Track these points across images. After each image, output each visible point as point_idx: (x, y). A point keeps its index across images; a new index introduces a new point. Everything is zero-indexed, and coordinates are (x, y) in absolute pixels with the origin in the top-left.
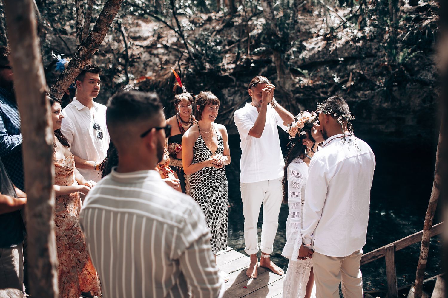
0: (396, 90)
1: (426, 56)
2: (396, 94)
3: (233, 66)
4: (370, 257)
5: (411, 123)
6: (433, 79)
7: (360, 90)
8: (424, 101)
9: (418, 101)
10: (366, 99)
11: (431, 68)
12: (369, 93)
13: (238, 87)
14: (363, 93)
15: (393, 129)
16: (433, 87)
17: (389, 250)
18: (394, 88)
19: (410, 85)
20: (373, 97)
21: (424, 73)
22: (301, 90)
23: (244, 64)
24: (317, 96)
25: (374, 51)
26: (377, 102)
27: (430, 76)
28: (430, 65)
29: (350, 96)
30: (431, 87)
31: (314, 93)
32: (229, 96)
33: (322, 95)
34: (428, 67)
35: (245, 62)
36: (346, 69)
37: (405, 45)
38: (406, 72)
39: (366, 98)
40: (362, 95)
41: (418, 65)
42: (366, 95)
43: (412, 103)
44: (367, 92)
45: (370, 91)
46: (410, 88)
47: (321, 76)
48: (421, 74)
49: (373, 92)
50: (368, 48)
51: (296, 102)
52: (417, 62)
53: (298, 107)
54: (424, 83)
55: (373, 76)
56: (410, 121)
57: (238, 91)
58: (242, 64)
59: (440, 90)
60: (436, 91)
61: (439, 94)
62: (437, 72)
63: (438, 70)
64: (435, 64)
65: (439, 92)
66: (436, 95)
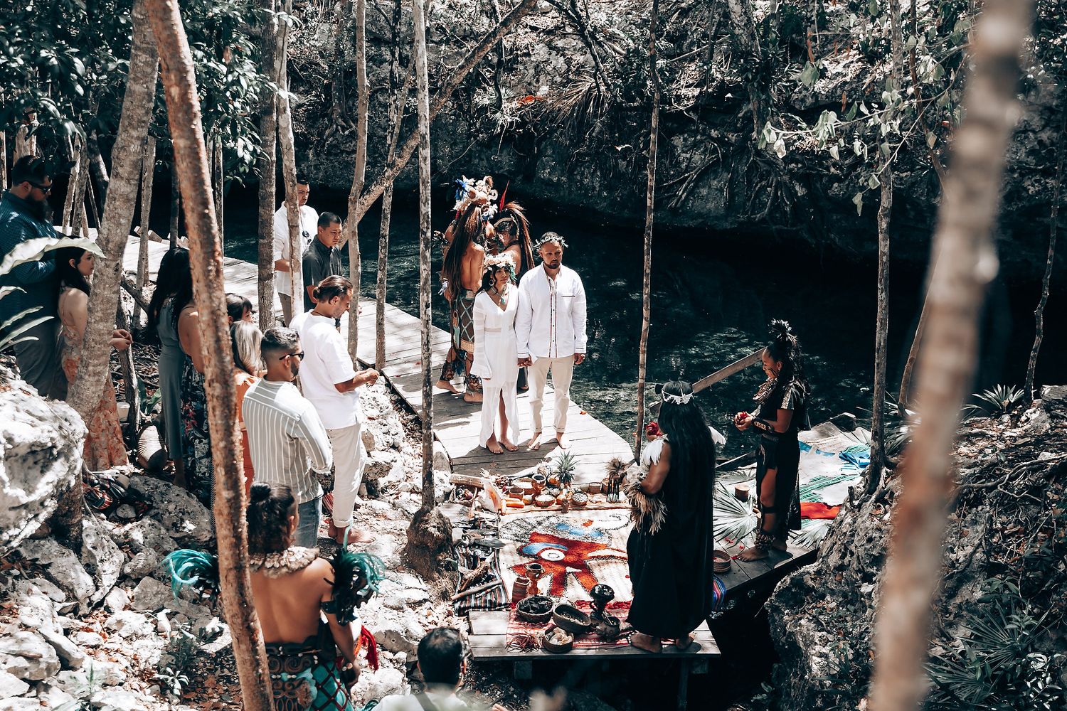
3: (696, 92)
6: (1028, 160)
8: (1009, 199)
11: (1027, 137)
12: (906, 176)
13: (702, 135)
14: (898, 175)
20: (913, 184)
22: (798, 157)
23: (714, 92)
24: (825, 172)
26: (921, 195)
28: (1024, 132)
31: (821, 165)
32: (683, 152)
33: (832, 170)
34: (1021, 137)
35: (716, 86)
39: (901, 184)
42: (902, 179)
44: (904, 174)
51: (790, 178)
53: (794, 187)
57: (701, 141)
58: (710, 90)
59: (1036, 181)
60: (1027, 183)
61: (1032, 190)
62: (1038, 148)
63: (1041, 142)
64: (1034, 132)
65: (1033, 185)
66: (1027, 190)
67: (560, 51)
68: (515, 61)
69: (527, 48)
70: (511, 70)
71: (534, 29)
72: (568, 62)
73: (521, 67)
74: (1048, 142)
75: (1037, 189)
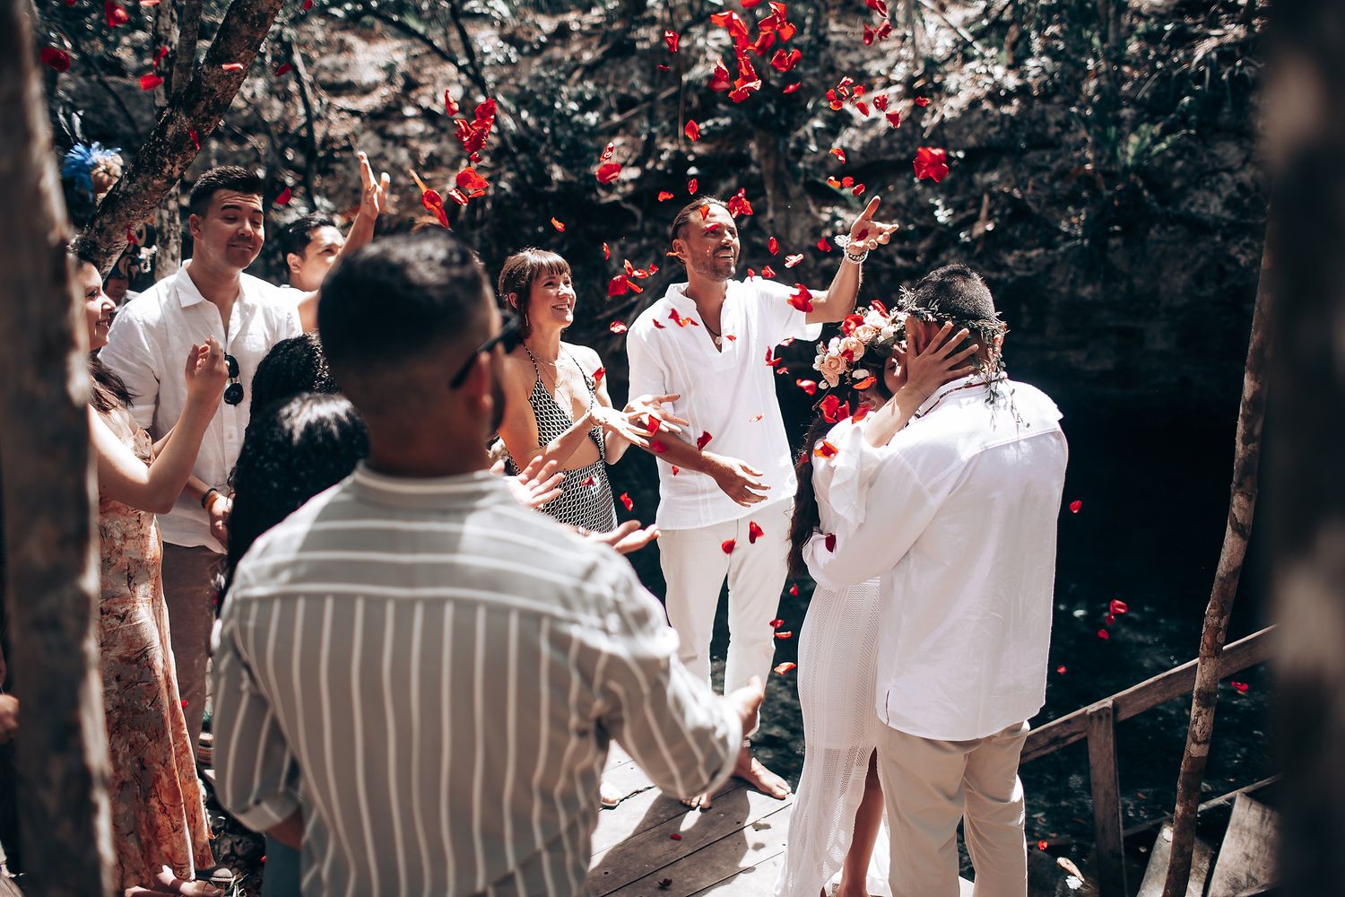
0: (1117, 247)
1: (1206, 145)
2: (1118, 259)
3: (634, 173)
4: (1042, 741)
5: (1160, 345)
6: (1227, 214)
7: (1011, 245)
8: (1199, 280)
9: (1181, 280)
10: (1029, 274)
11: (1220, 180)
12: (1038, 256)
13: (649, 237)
14: (1022, 256)
15: (1109, 364)
16: (1225, 238)
17: (1100, 718)
18: (1113, 242)
19: (1159, 232)
20: (1050, 267)
21: (1199, 196)
23: (666, 169)
24: (886, 266)
25: (1052, 130)
26: (1062, 284)
27: (1215, 207)
28: (1215, 172)
29: (981, 263)
30: (1218, 238)
33: (899, 261)
34: (1210, 180)
35: (669, 160)
36: (971, 184)
37: (1143, 114)
38: (1146, 193)
39: (1029, 269)
40: (1020, 261)
41: (1181, 172)
42: (1029, 260)
43: (1163, 287)
44: (1034, 253)
45: (1041, 250)
46: (1158, 242)
47: (897, 206)
48: (1190, 199)
49: (1050, 252)
50: (1036, 123)
52: (1179, 164)
54: (1199, 227)
55: (1049, 204)
56: (1158, 338)
57: (649, 248)
58: (660, 167)
59: (1246, 246)
60: (1234, 250)
61: (1243, 260)
62: (1238, 195)
63: (1241, 187)
64: (1230, 171)
65: (1243, 252)
66: (1235, 261)
67: (402, 141)
68: (330, 158)
69: (346, 137)
70: (326, 172)
71: (354, 113)
72: (414, 154)
73: (339, 167)
74: (1252, 186)
75: (1250, 257)
